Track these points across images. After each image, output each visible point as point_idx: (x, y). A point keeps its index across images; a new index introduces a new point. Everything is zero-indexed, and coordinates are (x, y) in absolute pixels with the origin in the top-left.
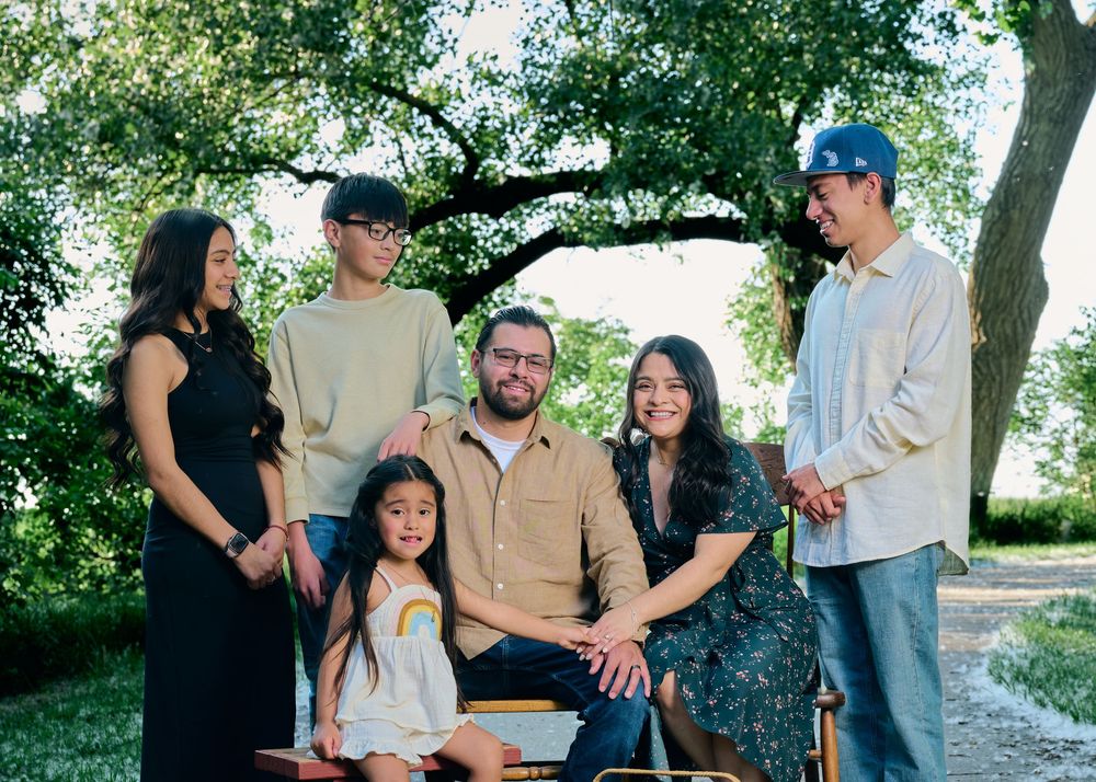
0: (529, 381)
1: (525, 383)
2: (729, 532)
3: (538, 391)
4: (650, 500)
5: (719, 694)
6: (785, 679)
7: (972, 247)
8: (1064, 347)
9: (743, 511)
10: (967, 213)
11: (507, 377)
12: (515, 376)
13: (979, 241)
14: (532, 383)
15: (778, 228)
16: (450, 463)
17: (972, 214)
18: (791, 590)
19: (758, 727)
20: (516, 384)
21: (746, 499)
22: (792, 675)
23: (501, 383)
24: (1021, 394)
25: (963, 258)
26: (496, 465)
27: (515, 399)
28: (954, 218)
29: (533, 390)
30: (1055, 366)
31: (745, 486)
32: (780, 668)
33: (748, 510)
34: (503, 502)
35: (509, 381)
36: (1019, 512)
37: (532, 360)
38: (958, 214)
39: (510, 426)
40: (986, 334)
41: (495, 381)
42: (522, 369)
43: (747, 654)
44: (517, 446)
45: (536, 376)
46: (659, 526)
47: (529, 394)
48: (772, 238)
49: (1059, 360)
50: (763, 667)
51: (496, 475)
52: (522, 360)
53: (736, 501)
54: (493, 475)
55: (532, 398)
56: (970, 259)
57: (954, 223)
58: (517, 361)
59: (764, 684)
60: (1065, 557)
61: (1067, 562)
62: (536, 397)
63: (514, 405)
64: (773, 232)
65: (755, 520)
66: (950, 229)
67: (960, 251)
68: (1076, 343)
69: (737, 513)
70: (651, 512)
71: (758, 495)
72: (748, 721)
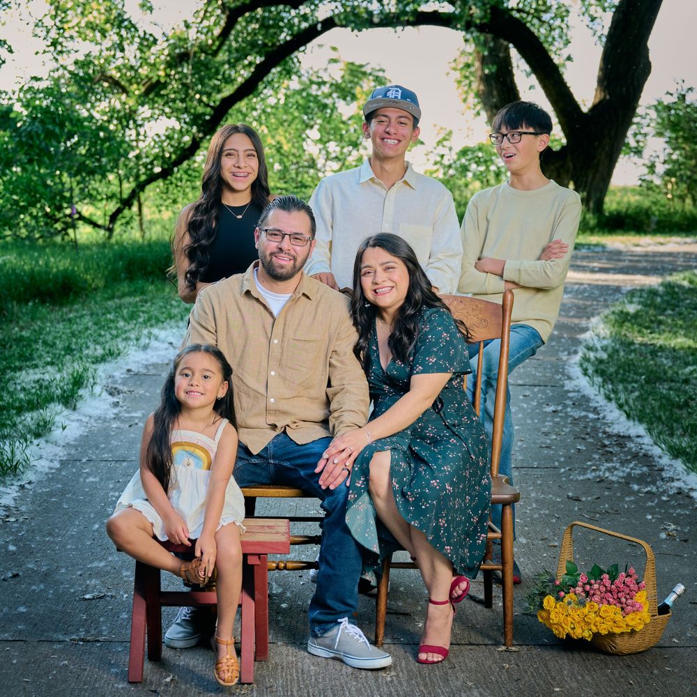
0: (292, 252)
1: (289, 254)
2: (433, 372)
3: (299, 260)
4: (377, 347)
5: (417, 494)
6: (464, 487)
7: (606, 31)
8: (660, 103)
9: (444, 358)
10: (604, 10)
11: (276, 250)
12: (281, 249)
13: (610, 28)
14: (294, 254)
15: (476, 26)
16: (238, 313)
17: (608, 10)
18: (472, 417)
19: (442, 522)
20: (281, 255)
21: (446, 349)
22: (469, 482)
23: (272, 254)
24: (630, 133)
25: (600, 37)
26: (271, 314)
27: (282, 267)
28: (596, 12)
29: (295, 259)
30: (653, 114)
31: (446, 340)
32: (462, 479)
33: (447, 357)
34: (276, 341)
35: (277, 253)
36: (624, 210)
37: (295, 237)
38: (599, 10)
39: (281, 284)
40: (610, 95)
41: (268, 253)
42: (286, 244)
43: (439, 466)
44: (287, 297)
45: (298, 248)
46: (384, 364)
47: (292, 262)
48: (472, 33)
49: (657, 110)
50: (449, 479)
51: (272, 320)
52: (287, 237)
53: (438, 350)
54: (269, 320)
55: (294, 265)
56: (604, 39)
57: (595, 15)
58: (283, 238)
59: (449, 491)
60: (650, 245)
61: (651, 249)
62: (298, 264)
63: (280, 271)
64: (473, 29)
65: (452, 365)
66: (593, 19)
67: (598, 34)
68: (667, 100)
69: (439, 359)
70: (378, 356)
71: (455, 347)
72: (437, 518)
